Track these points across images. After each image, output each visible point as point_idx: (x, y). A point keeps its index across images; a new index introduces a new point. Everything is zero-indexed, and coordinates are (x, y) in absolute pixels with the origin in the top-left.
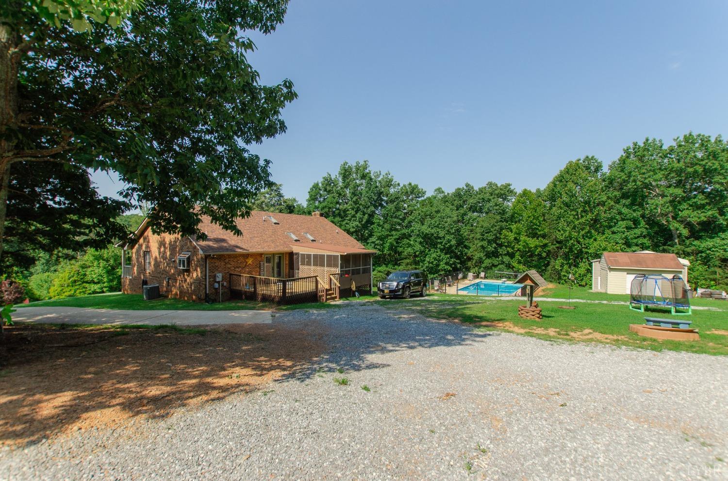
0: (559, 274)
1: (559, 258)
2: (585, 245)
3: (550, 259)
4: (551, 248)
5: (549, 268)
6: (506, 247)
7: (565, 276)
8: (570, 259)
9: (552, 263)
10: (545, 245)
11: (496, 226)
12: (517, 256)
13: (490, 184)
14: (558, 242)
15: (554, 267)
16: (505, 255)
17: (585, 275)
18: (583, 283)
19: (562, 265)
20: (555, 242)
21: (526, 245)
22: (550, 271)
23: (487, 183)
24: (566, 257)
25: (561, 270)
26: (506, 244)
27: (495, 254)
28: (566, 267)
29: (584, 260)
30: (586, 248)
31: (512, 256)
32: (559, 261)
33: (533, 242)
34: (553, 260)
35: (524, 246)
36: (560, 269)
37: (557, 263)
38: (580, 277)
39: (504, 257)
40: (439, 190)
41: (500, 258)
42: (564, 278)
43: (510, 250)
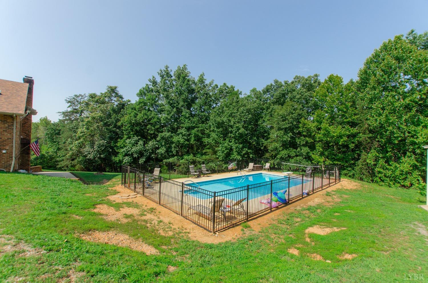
0: (373, 170)
1: (372, 151)
2: (409, 133)
3: (361, 152)
4: (363, 137)
5: (360, 162)
6: (305, 136)
7: (379, 172)
8: (387, 152)
9: (363, 157)
10: (354, 136)
11: (292, 114)
12: (319, 147)
13: (297, 77)
14: (371, 131)
15: (365, 161)
16: (304, 145)
17: (409, 173)
18: (407, 183)
19: (377, 160)
20: (367, 132)
21: (327, 133)
22: (360, 166)
23: (294, 77)
24: (383, 149)
25: (375, 165)
26: (304, 133)
27: (293, 145)
28: (381, 162)
29: (408, 154)
30: (412, 136)
31: (312, 147)
32: (373, 153)
33: (336, 131)
34: (364, 153)
35: (324, 135)
36: (373, 163)
37: (370, 157)
38: (401, 174)
39: (302, 148)
40: (254, 90)
41: (299, 149)
42: (380, 175)
43: (310, 140)
